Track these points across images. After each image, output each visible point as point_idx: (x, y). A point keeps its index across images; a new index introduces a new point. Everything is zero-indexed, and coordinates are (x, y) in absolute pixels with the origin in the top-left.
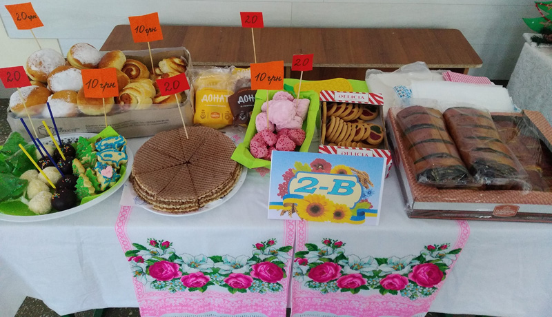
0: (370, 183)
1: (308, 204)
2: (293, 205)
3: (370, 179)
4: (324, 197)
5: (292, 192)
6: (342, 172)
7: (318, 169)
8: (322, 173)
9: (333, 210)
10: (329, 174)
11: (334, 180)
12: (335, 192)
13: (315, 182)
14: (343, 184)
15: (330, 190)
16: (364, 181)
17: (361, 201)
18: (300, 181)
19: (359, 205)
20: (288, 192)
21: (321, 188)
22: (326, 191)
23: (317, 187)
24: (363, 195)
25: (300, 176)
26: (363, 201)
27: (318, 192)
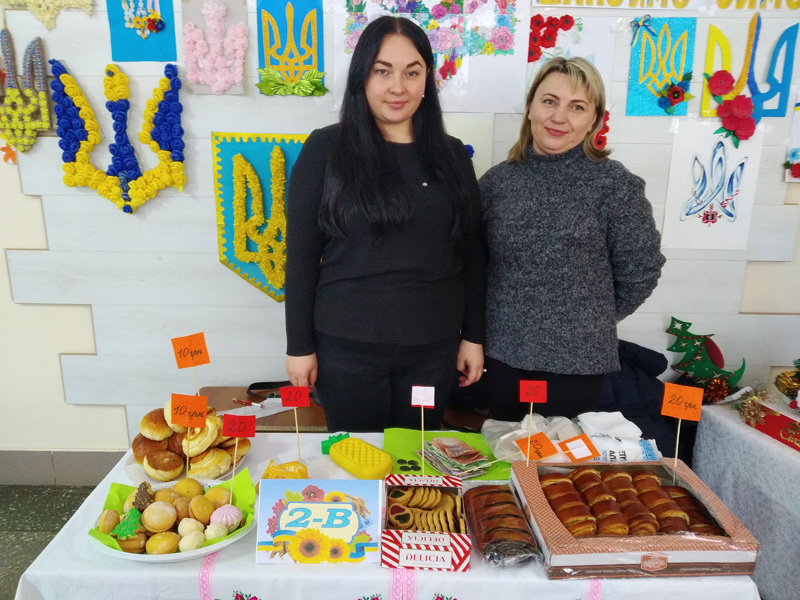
0: (367, 511)
1: (300, 541)
2: (285, 544)
3: (366, 506)
4: (318, 531)
5: (282, 527)
6: (336, 500)
7: (310, 498)
8: (314, 502)
9: (329, 547)
10: (322, 502)
11: (328, 510)
12: (329, 524)
13: (308, 513)
14: (339, 514)
15: (324, 522)
16: (360, 509)
17: (359, 533)
18: (291, 514)
19: (356, 538)
20: (278, 528)
21: (315, 520)
22: (320, 524)
23: (310, 519)
24: (361, 526)
25: (291, 507)
26: (361, 533)
27: (312, 526)
